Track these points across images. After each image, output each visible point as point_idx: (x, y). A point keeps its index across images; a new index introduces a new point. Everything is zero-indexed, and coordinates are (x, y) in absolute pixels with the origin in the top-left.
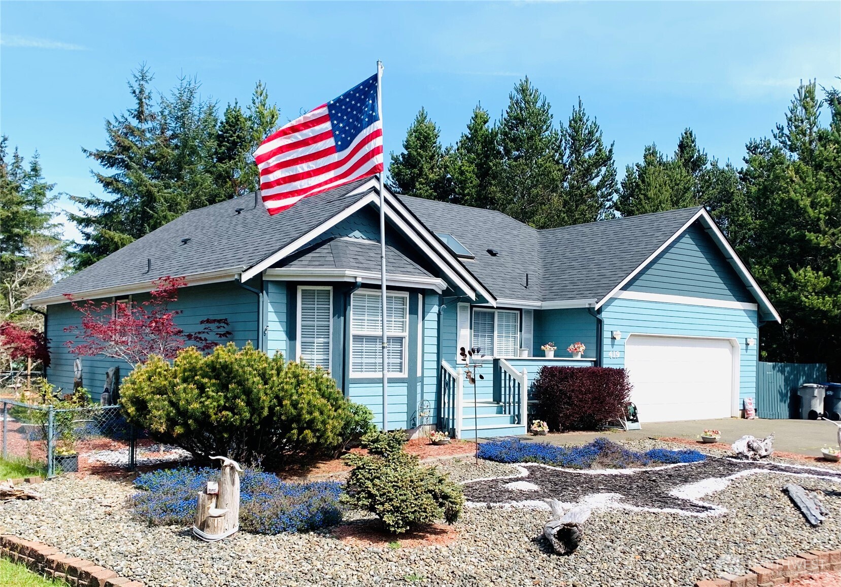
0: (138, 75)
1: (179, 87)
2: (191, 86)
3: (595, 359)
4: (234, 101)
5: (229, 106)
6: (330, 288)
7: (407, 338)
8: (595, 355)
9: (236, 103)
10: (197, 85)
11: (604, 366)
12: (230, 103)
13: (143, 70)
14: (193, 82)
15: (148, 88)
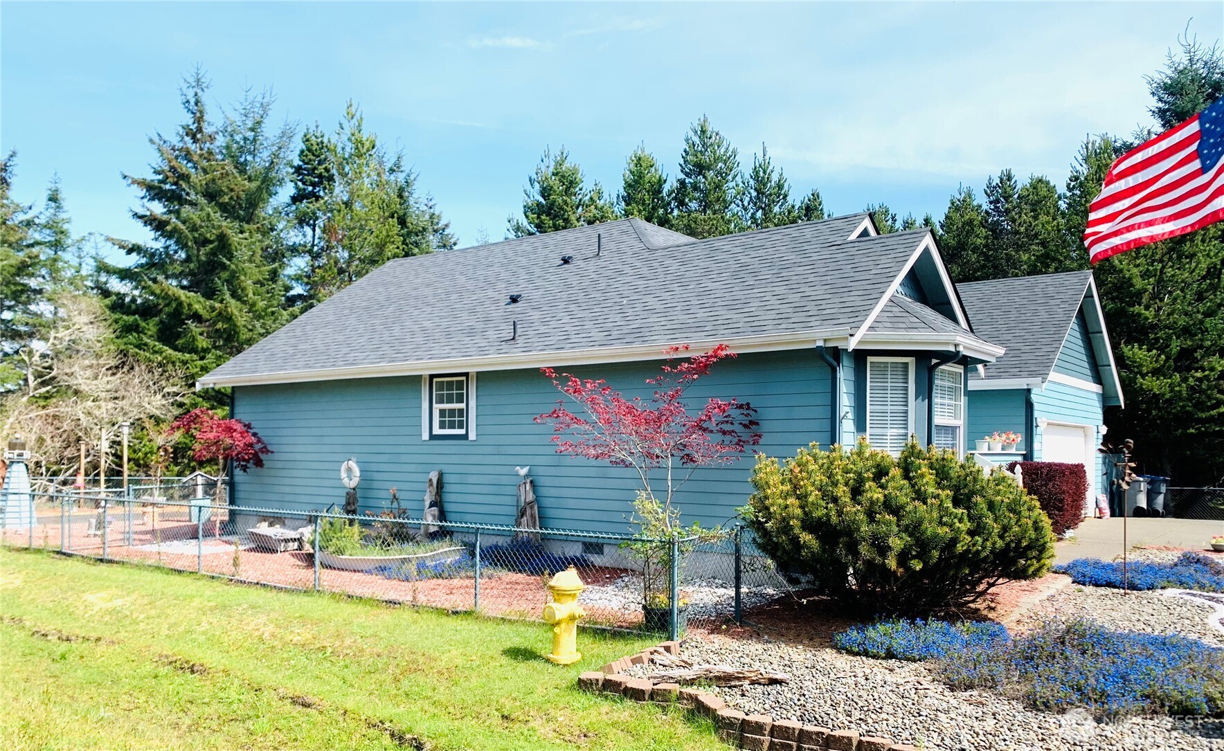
0: (192, 80)
1: (242, 101)
2: (265, 101)
3: (1024, 452)
4: (315, 125)
5: (308, 129)
6: (910, 360)
7: (962, 428)
8: (1024, 447)
9: (317, 127)
10: (273, 99)
11: (1035, 460)
12: (309, 126)
13: (198, 74)
14: (268, 95)
15: (204, 98)
